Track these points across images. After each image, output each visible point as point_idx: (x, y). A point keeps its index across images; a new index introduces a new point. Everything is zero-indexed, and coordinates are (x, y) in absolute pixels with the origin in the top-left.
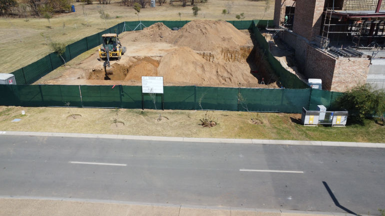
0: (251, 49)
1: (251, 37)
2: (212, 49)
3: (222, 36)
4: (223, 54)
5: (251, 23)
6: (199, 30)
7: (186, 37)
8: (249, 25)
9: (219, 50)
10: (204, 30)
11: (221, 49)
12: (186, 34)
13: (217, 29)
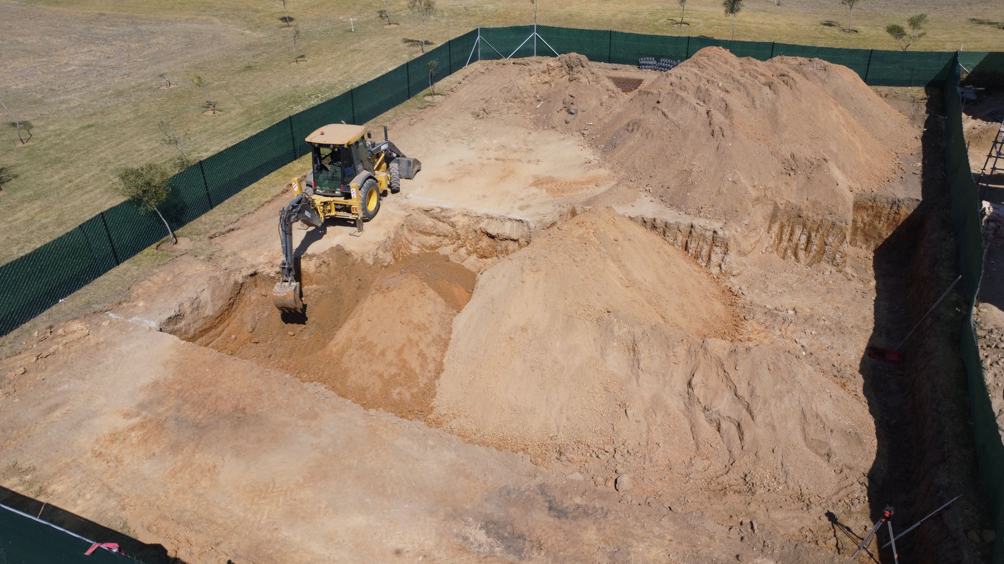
0: (906, 211)
1: (925, 138)
2: (730, 215)
3: (786, 151)
4: (776, 228)
5: (944, 63)
6: (702, 110)
7: (648, 134)
8: (934, 70)
9: (759, 215)
10: (718, 117)
11: (770, 209)
12: (652, 120)
13: (773, 116)
